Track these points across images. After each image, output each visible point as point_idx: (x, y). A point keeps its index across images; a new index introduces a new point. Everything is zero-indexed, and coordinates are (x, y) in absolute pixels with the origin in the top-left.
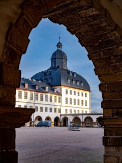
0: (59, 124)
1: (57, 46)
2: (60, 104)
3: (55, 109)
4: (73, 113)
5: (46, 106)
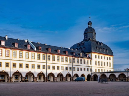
0: (91, 79)
1: (88, 24)
2: (91, 66)
3: (88, 69)
4: (100, 71)
5: (81, 67)
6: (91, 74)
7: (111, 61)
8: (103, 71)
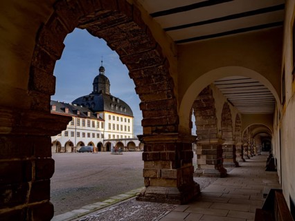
0: (102, 149)
1: (100, 70)
2: (103, 130)
3: (98, 135)
4: (116, 138)
5: (89, 132)
6: (102, 142)
7: (131, 125)
8: (120, 138)
